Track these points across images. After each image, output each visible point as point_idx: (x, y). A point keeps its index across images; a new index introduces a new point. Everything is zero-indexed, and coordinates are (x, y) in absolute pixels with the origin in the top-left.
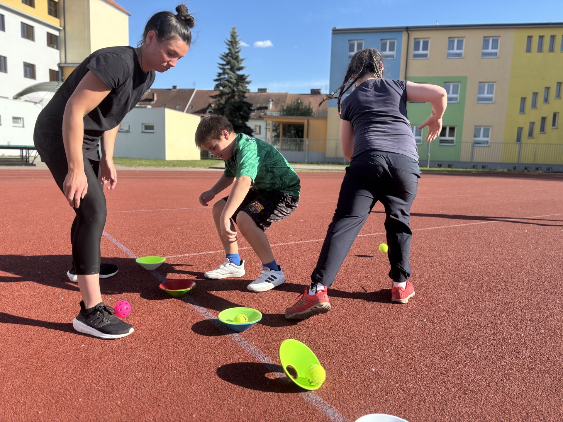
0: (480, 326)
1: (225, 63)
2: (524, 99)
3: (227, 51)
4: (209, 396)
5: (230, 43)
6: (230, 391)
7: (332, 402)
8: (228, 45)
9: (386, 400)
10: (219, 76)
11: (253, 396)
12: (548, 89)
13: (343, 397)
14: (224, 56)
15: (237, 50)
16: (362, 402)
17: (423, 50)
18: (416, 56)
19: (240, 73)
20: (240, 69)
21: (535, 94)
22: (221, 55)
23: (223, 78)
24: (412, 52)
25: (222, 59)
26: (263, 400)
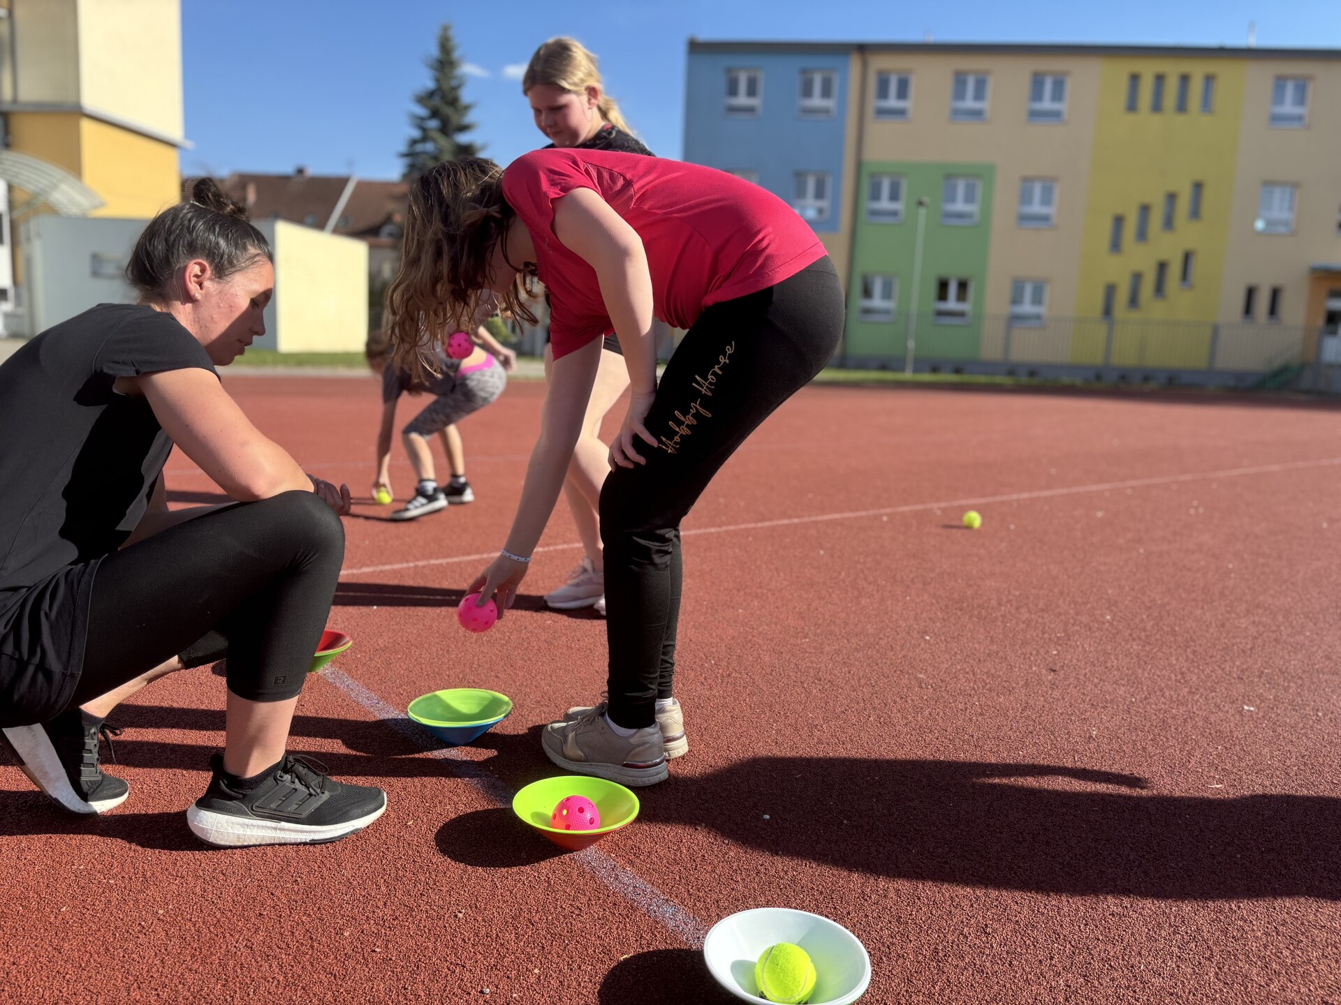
0: (1006, 715)
1: (426, 113)
2: (1119, 221)
3: (432, 85)
4: (383, 888)
5: (437, 66)
6: (434, 877)
7: (671, 890)
8: (434, 69)
9: (793, 880)
10: (411, 146)
11: (488, 884)
12: (1172, 198)
13: (696, 878)
14: (423, 96)
15: (454, 83)
16: (740, 888)
17: (897, 98)
18: (882, 112)
21: (1145, 209)
22: (417, 93)
23: (421, 151)
24: (873, 103)
25: (419, 103)
26: (511, 893)
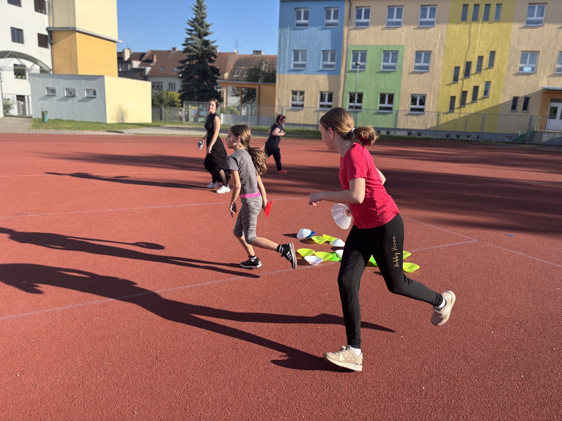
1: (192, 28)
2: (457, 69)
3: (194, 17)
5: (196, 9)
8: (195, 10)
10: (187, 41)
12: (481, 58)
14: (190, 21)
15: (203, 16)
17: (365, 18)
18: (357, 24)
19: (206, 38)
20: (206, 34)
21: (469, 64)
22: (189, 20)
23: (191, 43)
24: (354, 20)
25: (189, 24)
